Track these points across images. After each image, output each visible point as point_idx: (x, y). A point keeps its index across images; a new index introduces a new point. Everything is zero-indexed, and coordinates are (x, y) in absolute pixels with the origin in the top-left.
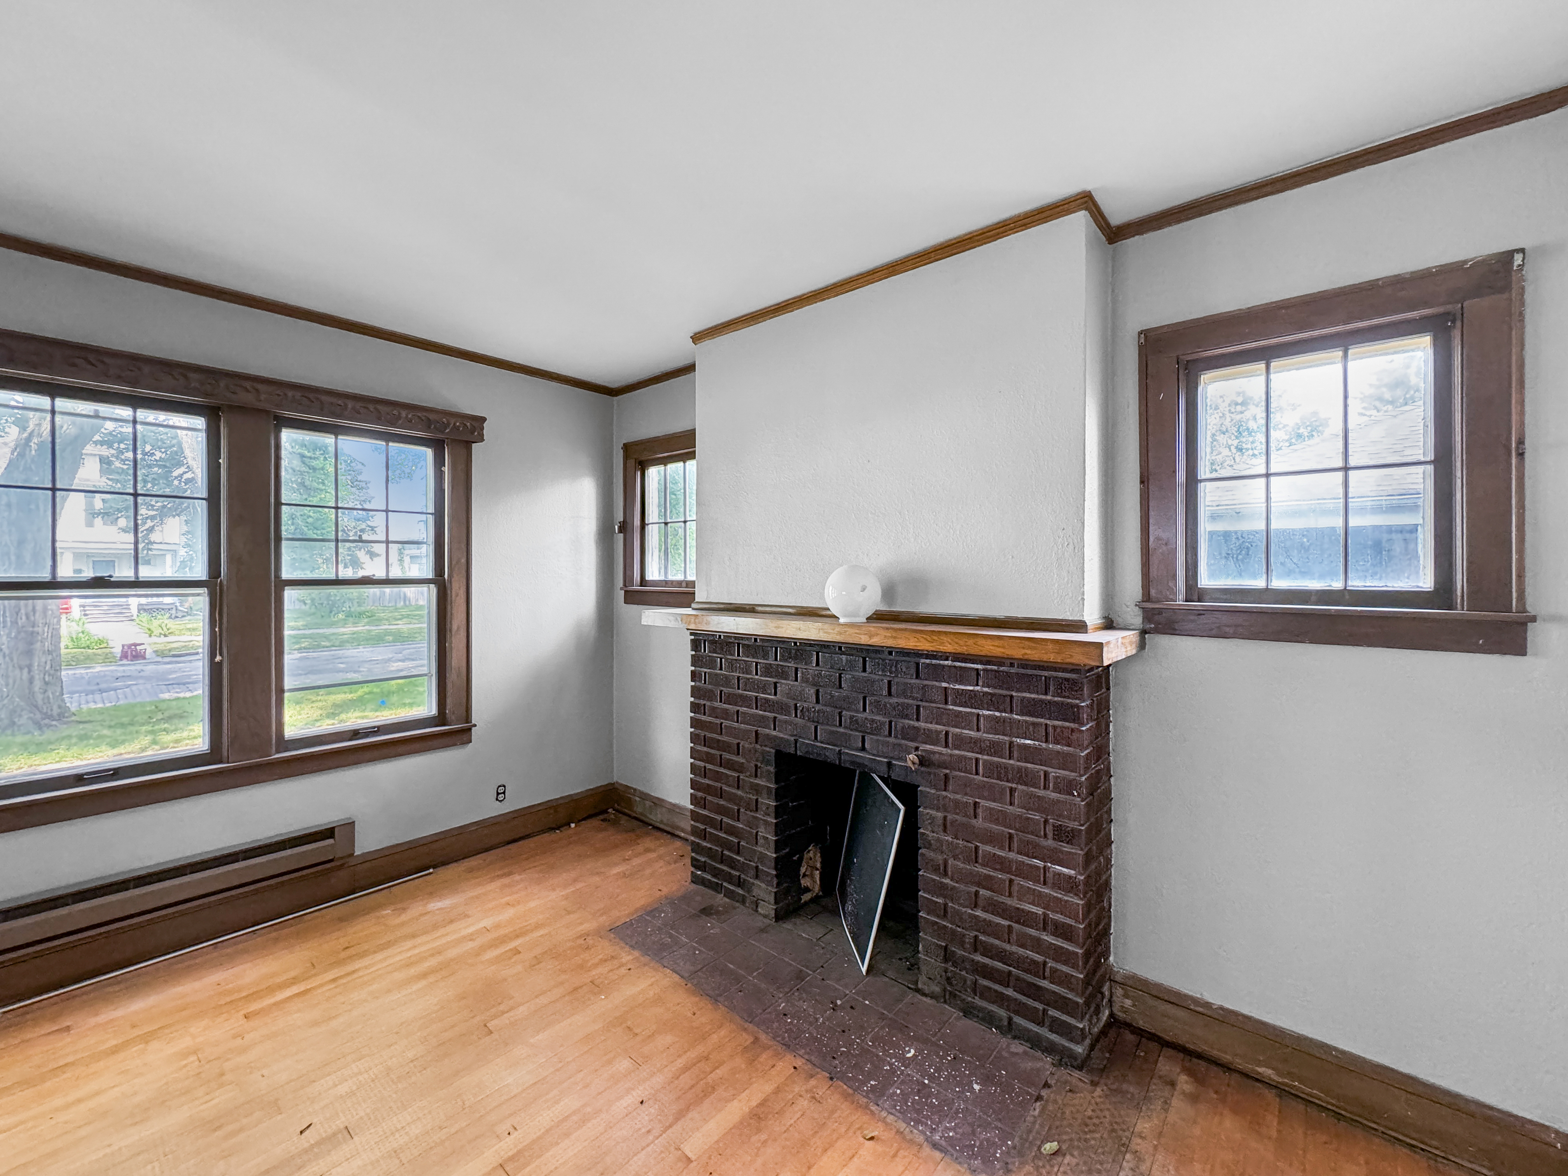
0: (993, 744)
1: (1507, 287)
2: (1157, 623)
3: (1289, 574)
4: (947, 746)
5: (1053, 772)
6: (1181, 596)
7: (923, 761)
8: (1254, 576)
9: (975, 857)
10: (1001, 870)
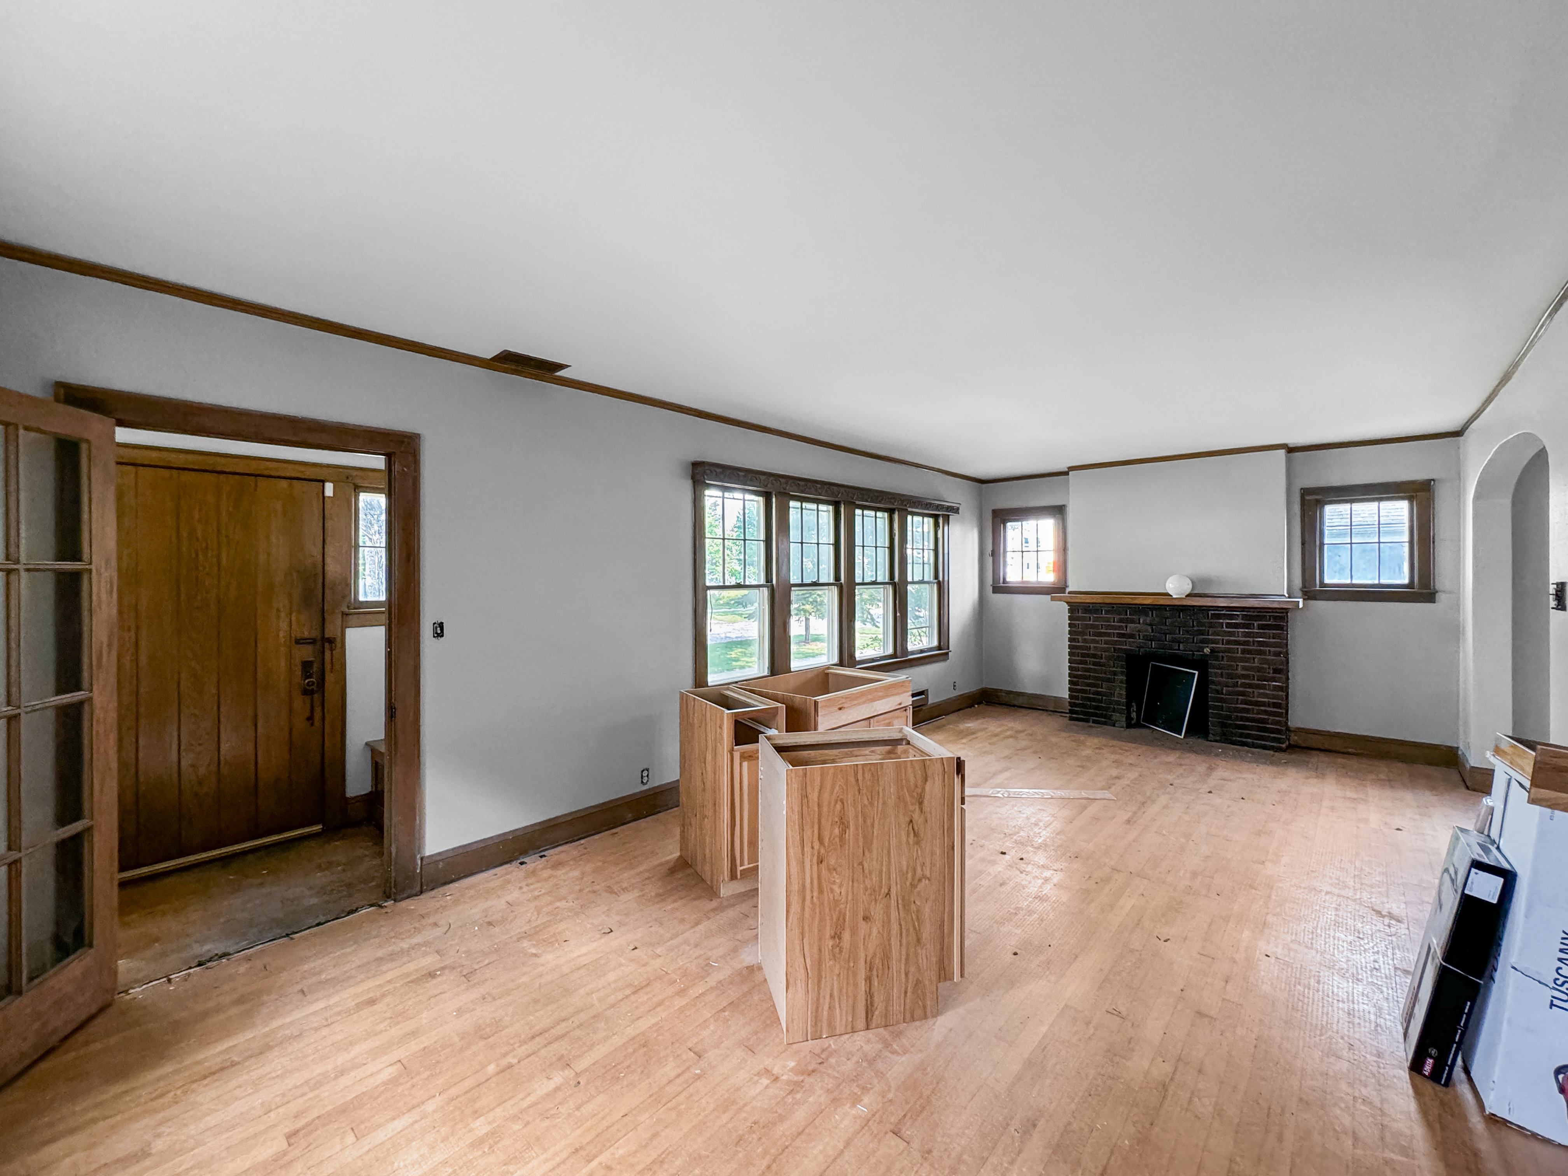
0: (1245, 642)
1: (1429, 491)
2: (1308, 596)
3: (1359, 578)
4: (1223, 644)
5: (1272, 649)
6: (1318, 586)
7: (1212, 651)
8: (1346, 579)
9: (1236, 685)
10: (1249, 688)
